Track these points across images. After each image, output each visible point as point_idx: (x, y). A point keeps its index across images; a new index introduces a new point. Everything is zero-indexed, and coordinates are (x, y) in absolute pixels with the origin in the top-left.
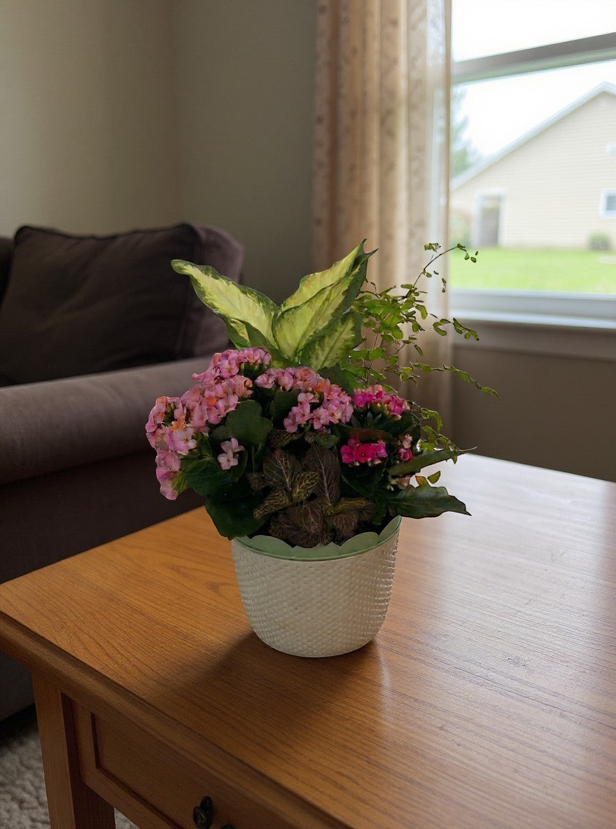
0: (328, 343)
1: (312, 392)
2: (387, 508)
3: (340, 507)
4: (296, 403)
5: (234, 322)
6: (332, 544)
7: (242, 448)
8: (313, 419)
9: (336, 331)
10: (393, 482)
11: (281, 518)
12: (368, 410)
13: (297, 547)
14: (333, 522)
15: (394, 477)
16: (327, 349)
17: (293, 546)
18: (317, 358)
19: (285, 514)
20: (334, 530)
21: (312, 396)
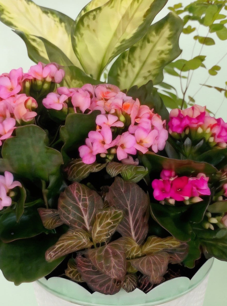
0: (140, 57)
1: (116, 114)
2: (201, 248)
3: (148, 248)
4: (93, 127)
5: (34, 40)
6: (137, 290)
7: (18, 184)
8: (116, 147)
9: (149, 42)
10: (214, 221)
11: (79, 259)
12: (186, 136)
13: (96, 293)
14: (138, 266)
15: (214, 215)
16: (138, 65)
17: (92, 292)
18: (126, 76)
19: (83, 256)
20: (139, 274)
21: (116, 118)
